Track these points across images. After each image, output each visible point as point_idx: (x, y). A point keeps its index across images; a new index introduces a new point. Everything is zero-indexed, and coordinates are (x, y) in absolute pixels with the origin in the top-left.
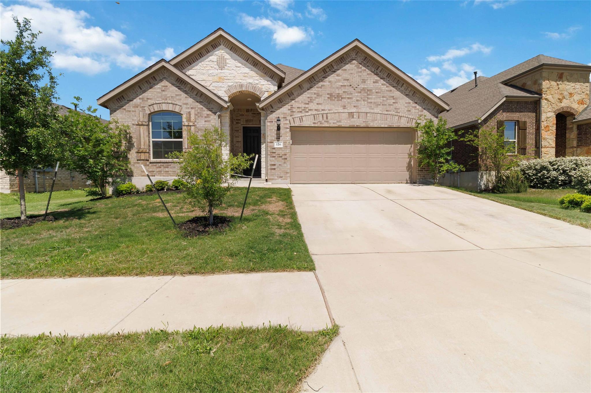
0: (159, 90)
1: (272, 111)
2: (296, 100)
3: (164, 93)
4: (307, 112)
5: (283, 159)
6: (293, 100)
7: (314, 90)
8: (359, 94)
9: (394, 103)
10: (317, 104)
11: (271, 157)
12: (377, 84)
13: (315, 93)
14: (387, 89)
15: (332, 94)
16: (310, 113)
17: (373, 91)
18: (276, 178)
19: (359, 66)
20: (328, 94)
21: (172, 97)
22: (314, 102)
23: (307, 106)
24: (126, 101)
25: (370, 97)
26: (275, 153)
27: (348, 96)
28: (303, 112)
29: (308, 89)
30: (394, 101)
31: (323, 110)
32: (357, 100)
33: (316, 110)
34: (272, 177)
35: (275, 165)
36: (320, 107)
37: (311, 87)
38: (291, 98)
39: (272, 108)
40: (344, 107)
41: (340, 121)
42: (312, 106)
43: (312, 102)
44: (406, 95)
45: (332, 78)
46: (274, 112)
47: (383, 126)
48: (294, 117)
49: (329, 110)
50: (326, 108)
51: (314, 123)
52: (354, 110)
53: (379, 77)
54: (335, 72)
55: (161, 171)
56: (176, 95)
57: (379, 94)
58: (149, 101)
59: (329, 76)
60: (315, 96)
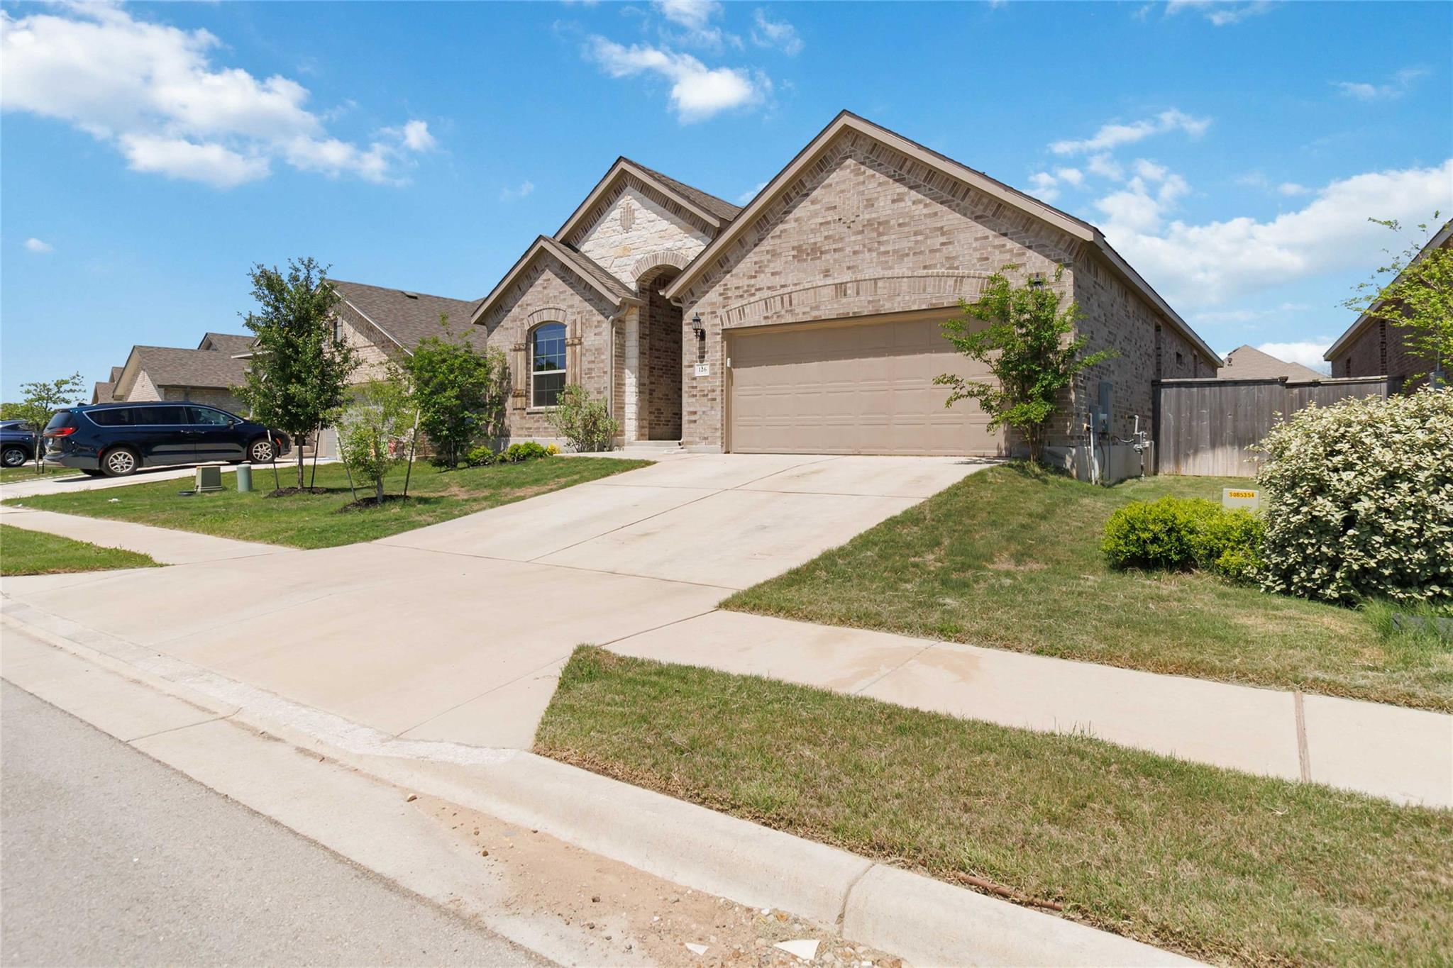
0: (540, 289)
1: (692, 303)
2: (734, 272)
3: (546, 292)
4: (753, 295)
5: (708, 400)
6: (728, 272)
7: (766, 245)
8: (859, 237)
9: (943, 244)
10: (773, 274)
11: (689, 396)
12: (902, 204)
13: (768, 252)
14: (925, 211)
15: (800, 246)
16: (756, 298)
17: (892, 222)
18: (697, 440)
19: (860, 168)
20: (793, 248)
21: (555, 297)
22: (767, 270)
23: (752, 281)
24: (504, 313)
25: (885, 238)
26: (696, 387)
27: (834, 246)
28: (745, 295)
29: (756, 245)
30: (943, 239)
31: (782, 286)
32: (855, 253)
33: (769, 288)
34: (690, 439)
35: (695, 413)
36: (777, 281)
37: (761, 240)
38: (725, 269)
39: (693, 295)
40: (827, 273)
41: (817, 308)
42: (763, 280)
43: (763, 272)
44: (977, 218)
45: (803, 210)
46: (696, 302)
47: (915, 307)
48: (729, 308)
49: (796, 285)
50: (789, 282)
51: (766, 318)
52: (847, 277)
53: (905, 185)
54: (807, 195)
55: (539, 428)
56: (560, 293)
57: (906, 229)
58: (529, 307)
59: (795, 207)
60: (769, 257)
